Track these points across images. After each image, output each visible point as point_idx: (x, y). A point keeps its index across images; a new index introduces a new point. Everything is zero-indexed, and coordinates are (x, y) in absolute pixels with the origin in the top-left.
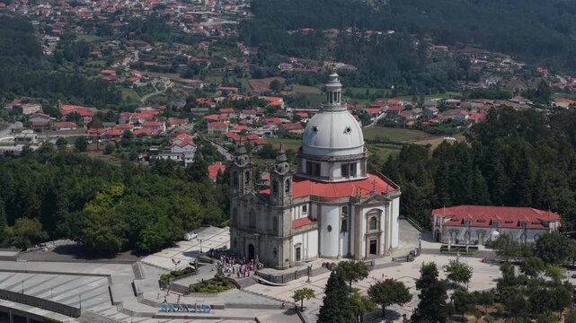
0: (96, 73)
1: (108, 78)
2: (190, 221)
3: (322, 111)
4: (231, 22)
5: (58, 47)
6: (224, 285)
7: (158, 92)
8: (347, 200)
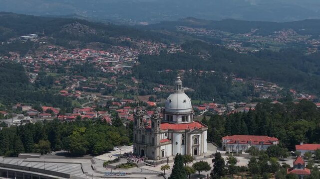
0: (57, 92)
1: (64, 95)
2: (116, 142)
3: (173, 93)
4: (128, 66)
5: (37, 79)
6: (131, 165)
7: (90, 102)
8: (184, 131)
